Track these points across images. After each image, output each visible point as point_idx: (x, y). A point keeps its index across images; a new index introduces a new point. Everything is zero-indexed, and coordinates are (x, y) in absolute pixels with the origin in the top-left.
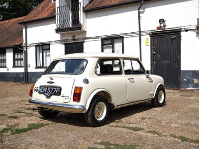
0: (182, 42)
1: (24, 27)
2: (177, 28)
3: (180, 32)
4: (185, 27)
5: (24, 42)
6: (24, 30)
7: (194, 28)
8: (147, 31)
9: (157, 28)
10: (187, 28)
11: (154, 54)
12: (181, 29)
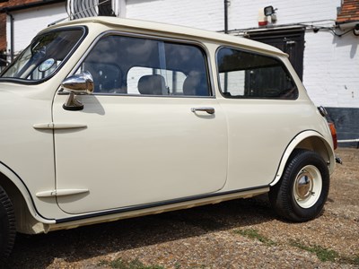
0: (305, 52)
1: (8, 18)
2: (298, 24)
3: (303, 32)
4: (314, 24)
5: (9, 47)
6: (8, 25)
7: (331, 26)
8: (240, 30)
9: (260, 24)
10: (317, 25)
11: (251, 74)
12: (305, 27)
